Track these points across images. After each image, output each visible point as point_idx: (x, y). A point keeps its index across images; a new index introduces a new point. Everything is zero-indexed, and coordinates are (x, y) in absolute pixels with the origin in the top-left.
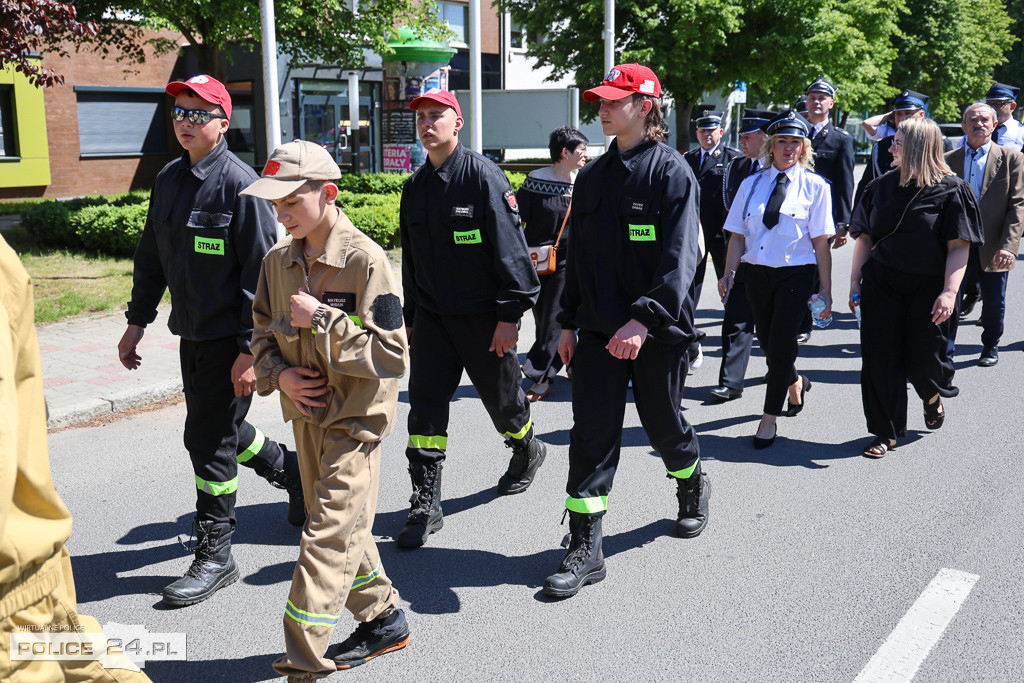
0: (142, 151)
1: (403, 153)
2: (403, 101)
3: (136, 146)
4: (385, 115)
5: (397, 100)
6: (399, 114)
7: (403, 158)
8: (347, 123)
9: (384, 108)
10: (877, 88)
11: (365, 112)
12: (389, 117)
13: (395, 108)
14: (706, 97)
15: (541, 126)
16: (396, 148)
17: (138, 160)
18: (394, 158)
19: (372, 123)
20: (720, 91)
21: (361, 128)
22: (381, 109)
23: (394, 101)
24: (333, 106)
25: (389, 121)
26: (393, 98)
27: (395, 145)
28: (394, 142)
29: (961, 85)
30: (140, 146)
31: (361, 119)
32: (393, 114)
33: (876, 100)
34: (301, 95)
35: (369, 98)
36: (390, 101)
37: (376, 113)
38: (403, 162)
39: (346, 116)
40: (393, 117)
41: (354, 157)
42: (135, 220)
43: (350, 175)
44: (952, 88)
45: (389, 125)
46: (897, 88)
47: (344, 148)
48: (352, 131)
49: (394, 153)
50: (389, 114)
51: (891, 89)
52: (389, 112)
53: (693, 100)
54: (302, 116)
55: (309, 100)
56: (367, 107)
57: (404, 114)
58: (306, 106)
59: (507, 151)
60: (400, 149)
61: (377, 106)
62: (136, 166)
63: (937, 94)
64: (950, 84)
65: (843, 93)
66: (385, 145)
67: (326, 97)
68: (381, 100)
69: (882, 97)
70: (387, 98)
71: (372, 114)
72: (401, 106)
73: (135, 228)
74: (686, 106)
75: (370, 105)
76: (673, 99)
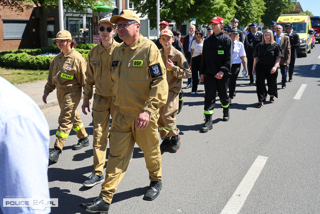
0: (22, 38)
1: (99, 38)
3: (20, 36)
4: (93, 27)
7: (99, 39)
8: (82, 29)
9: (93, 25)
12: (94, 28)
14: (185, 23)
16: (96, 37)
17: (20, 40)
18: (96, 39)
19: (89, 29)
20: (188, 21)
21: (86, 31)
22: (92, 26)
24: (78, 24)
25: (94, 29)
26: (96, 22)
27: (96, 36)
28: (96, 35)
29: (253, 20)
30: (21, 36)
32: (96, 27)
34: (68, 21)
35: (89, 22)
38: (99, 41)
41: (84, 39)
42: (21, 58)
43: (83, 44)
44: (251, 21)
45: (94, 30)
47: (81, 37)
48: (84, 32)
49: (96, 38)
50: (95, 27)
52: (95, 26)
53: (181, 23)
54: (69, 27)
55: (71, 23)
58: (70, 24)
60: (98, 37)
61: (91, 24)
62: (20, 42)
63: (247, 23)
64: (250, 20)
66: (93, 36)
67: (76, 22)
70: (94, 22)
71: (89, 27)
73: (21, 60)
74: (179, 25)
75: (88, 24)
76: (175, 23)
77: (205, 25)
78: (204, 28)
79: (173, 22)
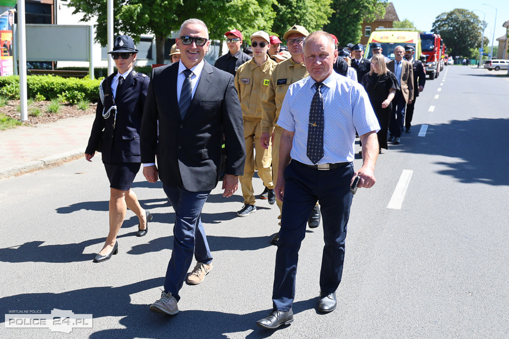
14: (173, 34)
15: (70, 47)
46: (276, 33)
53: (165, 35)
59: (58, 62)
65: (248, 34)
74: (162, 39)
76: (154, 34)
77: (215, 41)
78: (213, 47)
79: (150, 33)
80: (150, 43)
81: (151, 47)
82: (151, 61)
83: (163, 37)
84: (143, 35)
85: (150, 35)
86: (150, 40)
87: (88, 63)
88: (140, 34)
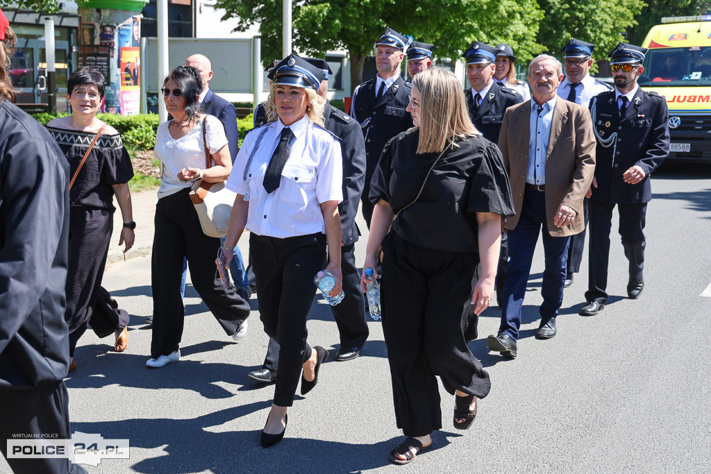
2: (97, 46)
4: (80, 58)
5: (92, 45)
6: (94, 58)
8: (44, 65)
9: (80, 52)
10: (526, 45)
11: (61, 55)
12: (84, 61)
13: (91, 52)
15: (226, 72)
19: (70, 66)
21: (58, 70)
22: (78, 54)
23: (88, 46)
24: (32, 49)
26: (88, 43)
29: (598, 44)
31: (56, 62)
32: (88, 58)
33: (525, 56)
35: (66, 43)
36: (85, 45)
37: (73, 56)
39: (43, 60)
40: (88, 61)
41: (50, 97)
43: (47, 114)
46: (544, 45)
47: (43, 89)
48: (48, 73)
50: (85, 59)
51: (538, 46)
52: (84, 56)
53: (365, 52)
56: (65, 50)
57: (99, 58)
61: (74, 50)
67: (25, 40)
68: (78, 44)
69: (530, 53)
70: (82, 43)
71: (70, 58)
72: (95, 51)
74: (359, 57)
75: (67, 49)
76: (347, 51)
77: (442, 59)
79: (341, 48)
80: (338, 64)
81: (340, 70)
82: (340, 92)
83: (362, 54)
84: (329, 52)
85: (341, 51)
86: (339, 59)
87: (252, 95)
88: (325, 50)
